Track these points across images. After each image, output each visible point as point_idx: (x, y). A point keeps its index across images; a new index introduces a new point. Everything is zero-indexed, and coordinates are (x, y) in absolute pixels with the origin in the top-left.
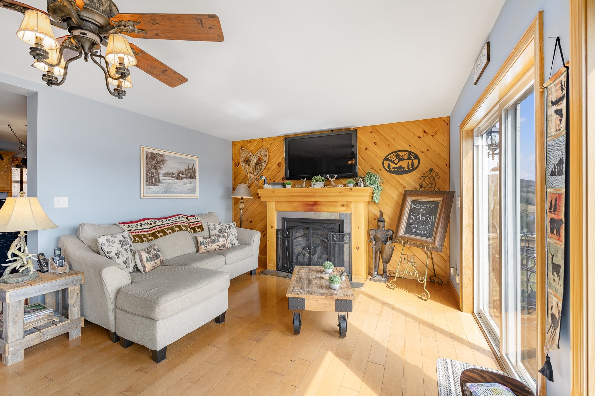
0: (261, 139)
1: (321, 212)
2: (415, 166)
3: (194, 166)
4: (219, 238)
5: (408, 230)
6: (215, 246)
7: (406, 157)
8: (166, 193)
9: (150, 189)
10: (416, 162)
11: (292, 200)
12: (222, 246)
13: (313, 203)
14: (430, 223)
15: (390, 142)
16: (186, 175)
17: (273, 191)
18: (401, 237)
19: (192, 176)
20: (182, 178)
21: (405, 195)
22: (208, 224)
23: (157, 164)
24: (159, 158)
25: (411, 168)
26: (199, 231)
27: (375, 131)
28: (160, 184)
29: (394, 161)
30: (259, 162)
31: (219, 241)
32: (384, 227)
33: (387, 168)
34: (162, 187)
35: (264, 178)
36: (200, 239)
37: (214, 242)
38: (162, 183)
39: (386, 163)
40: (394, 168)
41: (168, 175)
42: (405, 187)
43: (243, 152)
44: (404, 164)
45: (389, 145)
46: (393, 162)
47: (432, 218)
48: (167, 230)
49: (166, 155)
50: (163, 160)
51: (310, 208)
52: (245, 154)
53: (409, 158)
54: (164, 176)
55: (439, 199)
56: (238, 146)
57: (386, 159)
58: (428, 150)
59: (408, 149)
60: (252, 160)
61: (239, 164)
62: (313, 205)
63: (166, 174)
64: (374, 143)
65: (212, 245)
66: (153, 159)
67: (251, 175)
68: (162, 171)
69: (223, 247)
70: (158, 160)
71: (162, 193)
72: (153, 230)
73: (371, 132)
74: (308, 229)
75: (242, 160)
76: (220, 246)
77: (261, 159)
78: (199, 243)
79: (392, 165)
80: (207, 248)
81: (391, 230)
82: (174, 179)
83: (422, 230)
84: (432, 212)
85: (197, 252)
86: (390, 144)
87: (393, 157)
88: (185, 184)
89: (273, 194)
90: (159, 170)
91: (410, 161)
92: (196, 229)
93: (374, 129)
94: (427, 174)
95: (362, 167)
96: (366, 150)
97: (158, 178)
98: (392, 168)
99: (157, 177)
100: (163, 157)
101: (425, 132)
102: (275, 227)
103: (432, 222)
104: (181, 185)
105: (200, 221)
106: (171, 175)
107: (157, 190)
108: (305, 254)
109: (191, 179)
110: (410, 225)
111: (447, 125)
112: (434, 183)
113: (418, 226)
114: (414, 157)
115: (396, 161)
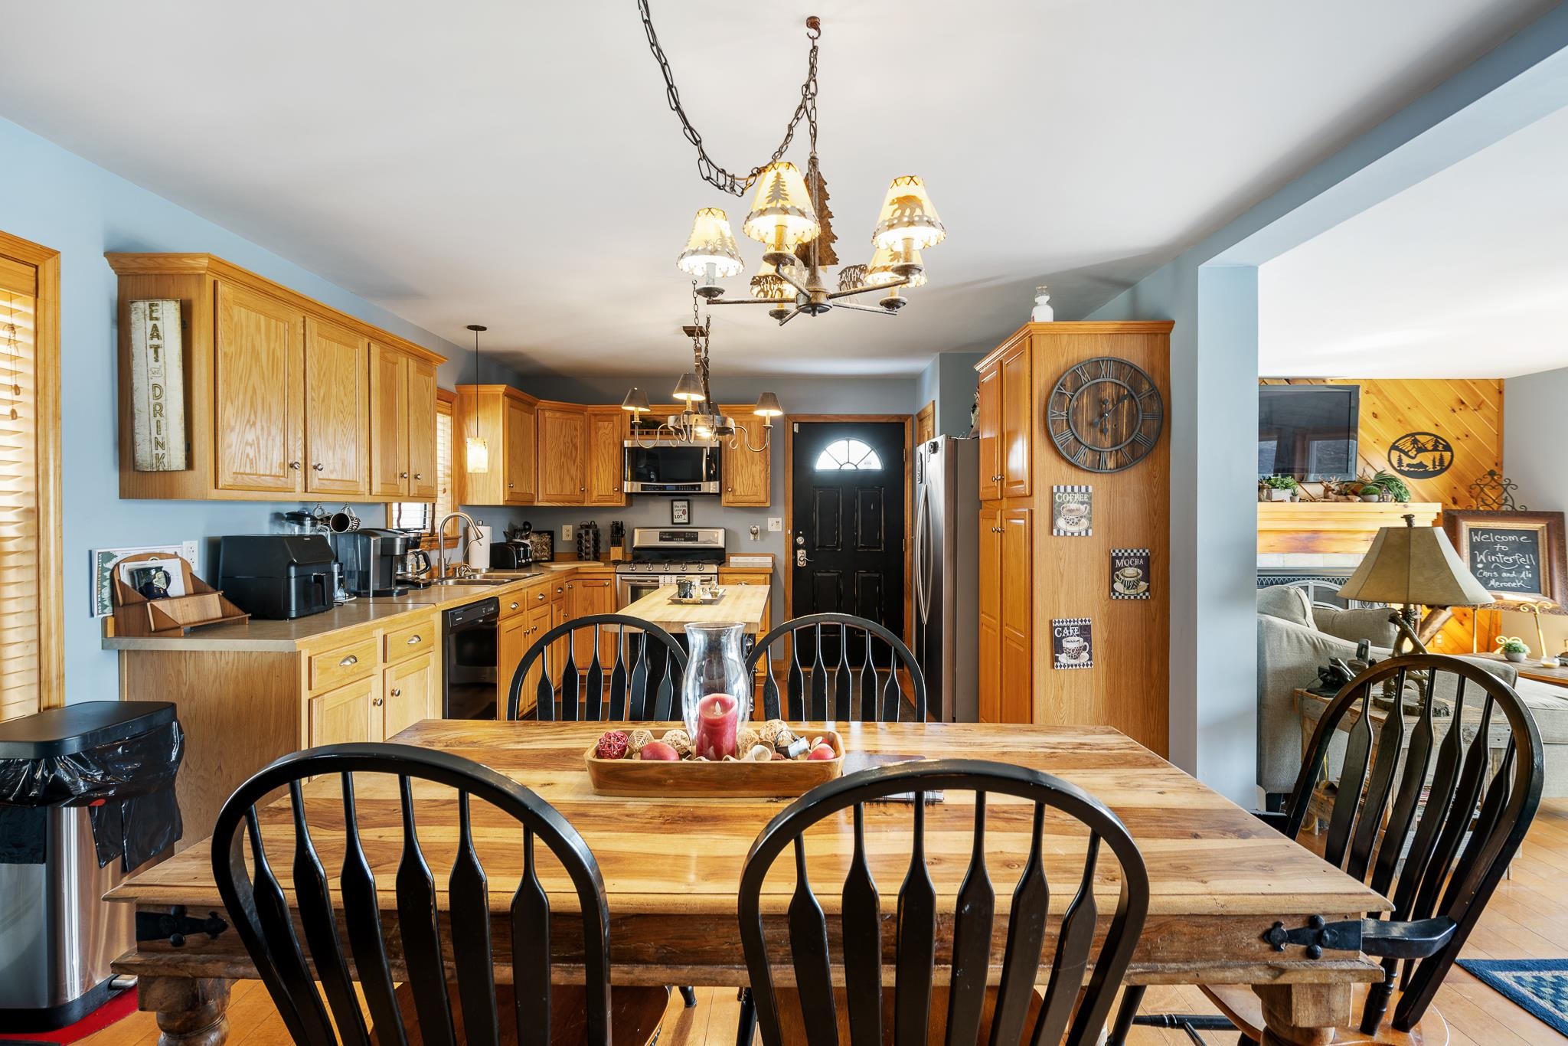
2: (1446, 464)
7: (1429, 446)
10: (1447, 455)
13: (1311, 533)
14: (1528, 567)
15: (1402, 415)
21: (1450, 519)
25: (1438, 468)
27: (1374, 390)
29: (1408, 451)
33: (1396, 465)
39: (1395, 455)
40: (1408, 465)
42: (1439, 502)
44: (1427, 459)
45: (1399, 421)
46: (1406, 454)
47: (1530, 558)
51: (1302, 545)
53: (1435, 449)
55: (1535, 526)
57: (1394, 447)
58: (1467, 436)
59: (1433, 430)
62: (1310, 540)
64: (1373, 414)
73: (1367, 392)
83: (1512, 580)
84: (1520, 548)
86: (1401, 418)
87: (1407, 445)
91: (1437, 454)
93: (1373, 387)
98: (1405, 465)
101: (1463, 403)
103: (1531, 565)
110: (1481, 574)
111: (1498, 395)
112: (1509, 498)
113: (1500, 574)
114: (1444, 447)
115: (1413, 453)
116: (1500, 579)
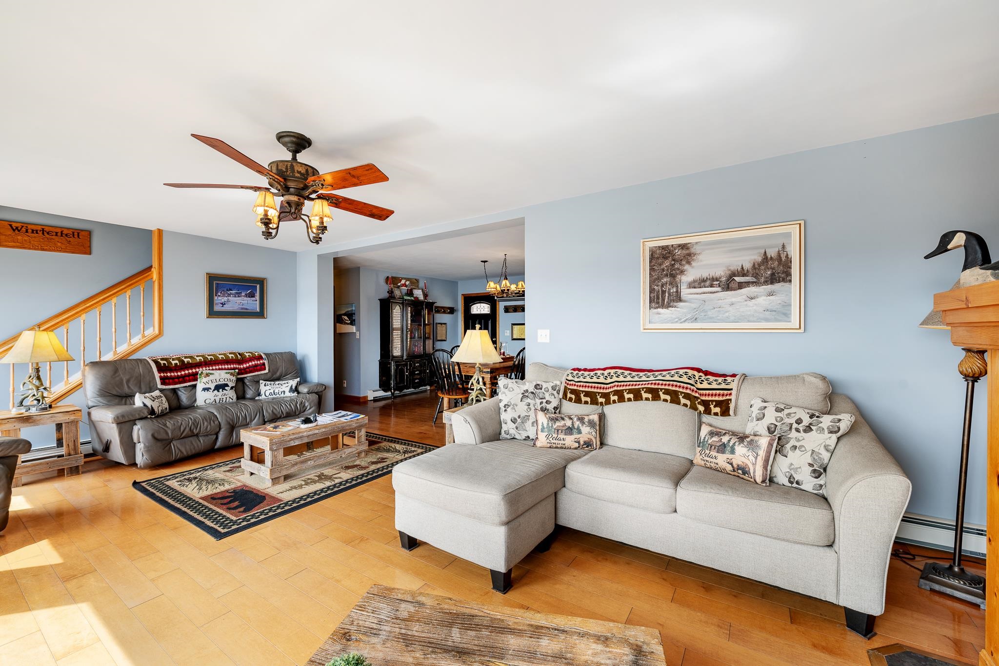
3: (788, 249)
4: (737, 444)
6: (722, 460)
8: (696, 320)
9: (659, 316)
16: (756, 275)
19: (786, 277)
20: (741, 286)
23: (673, 265)
24: (679, 253)
26: (716, 414)
28: (681, 304)
31: (733, 452)
34: (685, 310)
37: (722, 448)
38: (685, 301)
41: (700, 283)
49: (697, 243)
50: (689, 255)
54: (690, 288)
63: (694, 281)
65: (716, 454)
66: (666, 258)
68: (685, 279)
70: (677, 257)
71: (685, 321)
76: (735, 465)
80: (706, 458)
82: (719, 289)
88: (752, 298)
90: (679, 276)
97: (677, 292)
99: (674, 290)
100: (688, 249)
104: (740, 302)
105: (730, 390)
106: (708, 283)
107: (674, 316)
109: (772, 283)
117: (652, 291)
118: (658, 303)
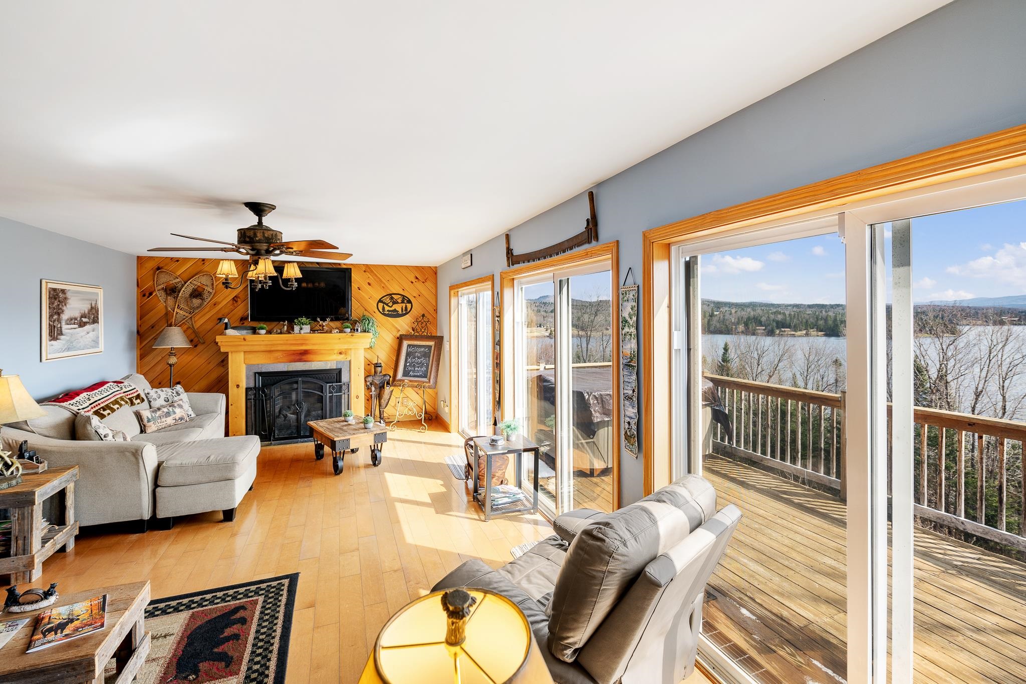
0: (201, 260)
1: (313, 361)
2: (408, 310)
3: (98, 303)
4: (174, 409)
5: (406, 373)
6: (170, 420)
7: (399, 301)
8: (68, 349)
9: (53, 347)
10: (409, 306)
11: (273, 349)
12: (179, 419)
13: (302, 351)
14: (424, 365)
15: (384, 284)
16: (89, 318)
17: (244, 339)
18: (400, 380)
19: (95, 321)
20: (85, 324)
21: (401, 339)
22: (146, 392)
23: (59, 305)
25: (404, 312)
26: (138, 404)
27: (369, 270)
28: (62, 337)
29: (388, 303)
30: (197, 294)
31: (175, 413)
32: (381, 372)
33: (381, 311)
34: (65, 342)
35: (226, 320)
36: (146, 414)
37: (168, 414)
38: (64, 335)
39: (381, 305)
40: (388, 311)
41: (71, 321)
42: (399, 331)
43: (162, 275)
44: (398, 307)
46: (387, 305)
47: (427, 360)
48: (113, 405)
49: (69, 290)
50: (66, 298)
51: (298, 357)
52: (165, 280)
53: (403, 302)
54: (66, 324)
55: (432, 343)
56: (151, 265)
57: (380, 301)
58: (419, 295)
59: (401, 292)
60: (183, 289)
61: (151, 294)
62: (303, 355)
63: (68, 319)
64: (368, 283)
65: (165, 419)
66: (55, 299)
67: (181, 312)
68: (65, 317)
69: (181, 421)
70: (61, 299)
71: (64, 351)
72: (95, 407)
73: (365, 271)
74: (297, 382)
75: (160, 287)
76: (177, 419)
77: (199, 289)
78: (145, 420)
79: (387, 308)
80: (159, 425)
81: (388, 375)
82: (76, 326)
83: (418, 371)
84: (426, 355)
85: (143, 431)
86: (383, 286)
87: (388, 300)
88: (88, 333)
89: (243, 343)
90: (61, 315)
91: (404, 305)
92: (134, 400)
93: (368, 269)
94: (420, 319)
95: (356, 309)
96: (359, 290)
97: (61, 327)
98: (386, 311)
99: (59, 326)
100: (65, 294)
101: (417, 278)
102: (244, 385)
103: (427, 364)
104: (84, 335)
105: (135, 388)
106: (73, 321)
107: (60, 347)
108: (286, 415)
109: (94, 324)
110: (408, 369)
111: (434, 275)
112: (427, 329)
113: (414, 369)
114: (407, 301)
115: (390, 304)
116: (414, 371)
117: (49, 324)
118: (52, 336)
